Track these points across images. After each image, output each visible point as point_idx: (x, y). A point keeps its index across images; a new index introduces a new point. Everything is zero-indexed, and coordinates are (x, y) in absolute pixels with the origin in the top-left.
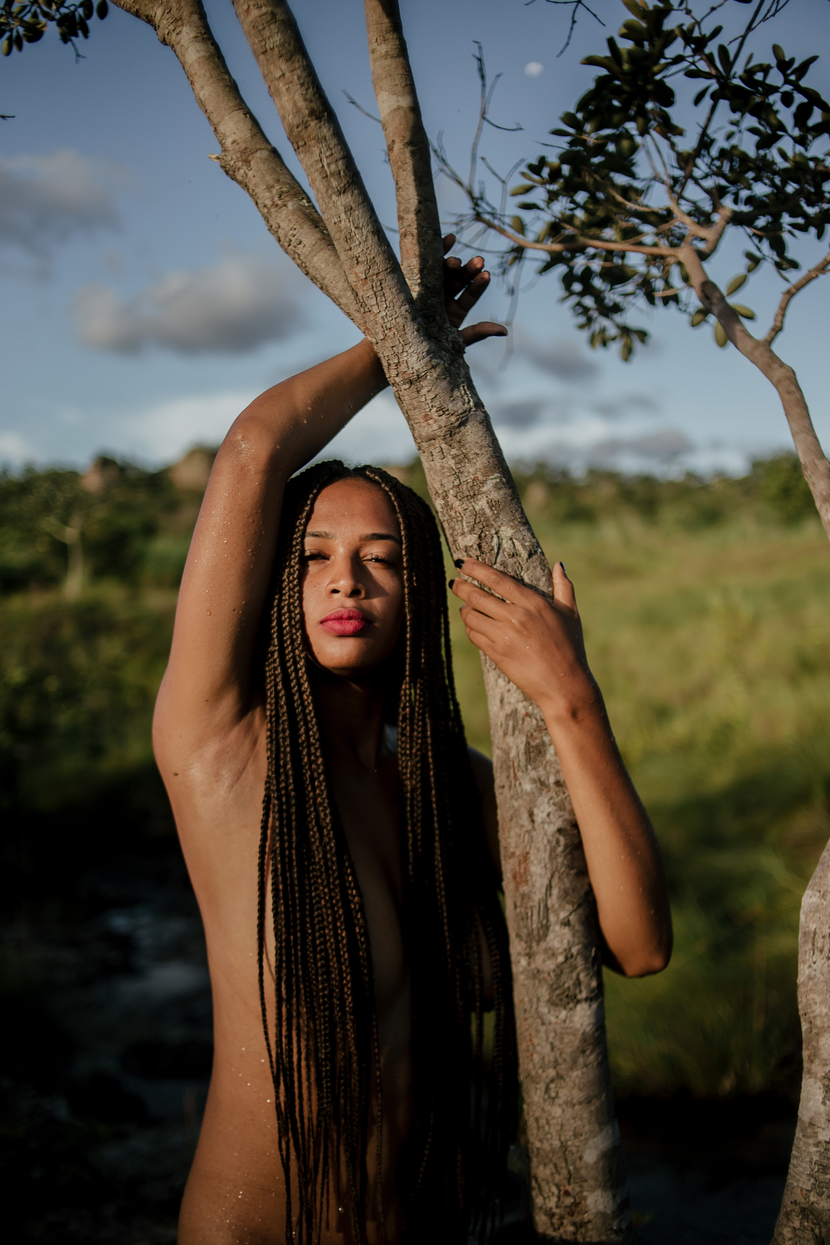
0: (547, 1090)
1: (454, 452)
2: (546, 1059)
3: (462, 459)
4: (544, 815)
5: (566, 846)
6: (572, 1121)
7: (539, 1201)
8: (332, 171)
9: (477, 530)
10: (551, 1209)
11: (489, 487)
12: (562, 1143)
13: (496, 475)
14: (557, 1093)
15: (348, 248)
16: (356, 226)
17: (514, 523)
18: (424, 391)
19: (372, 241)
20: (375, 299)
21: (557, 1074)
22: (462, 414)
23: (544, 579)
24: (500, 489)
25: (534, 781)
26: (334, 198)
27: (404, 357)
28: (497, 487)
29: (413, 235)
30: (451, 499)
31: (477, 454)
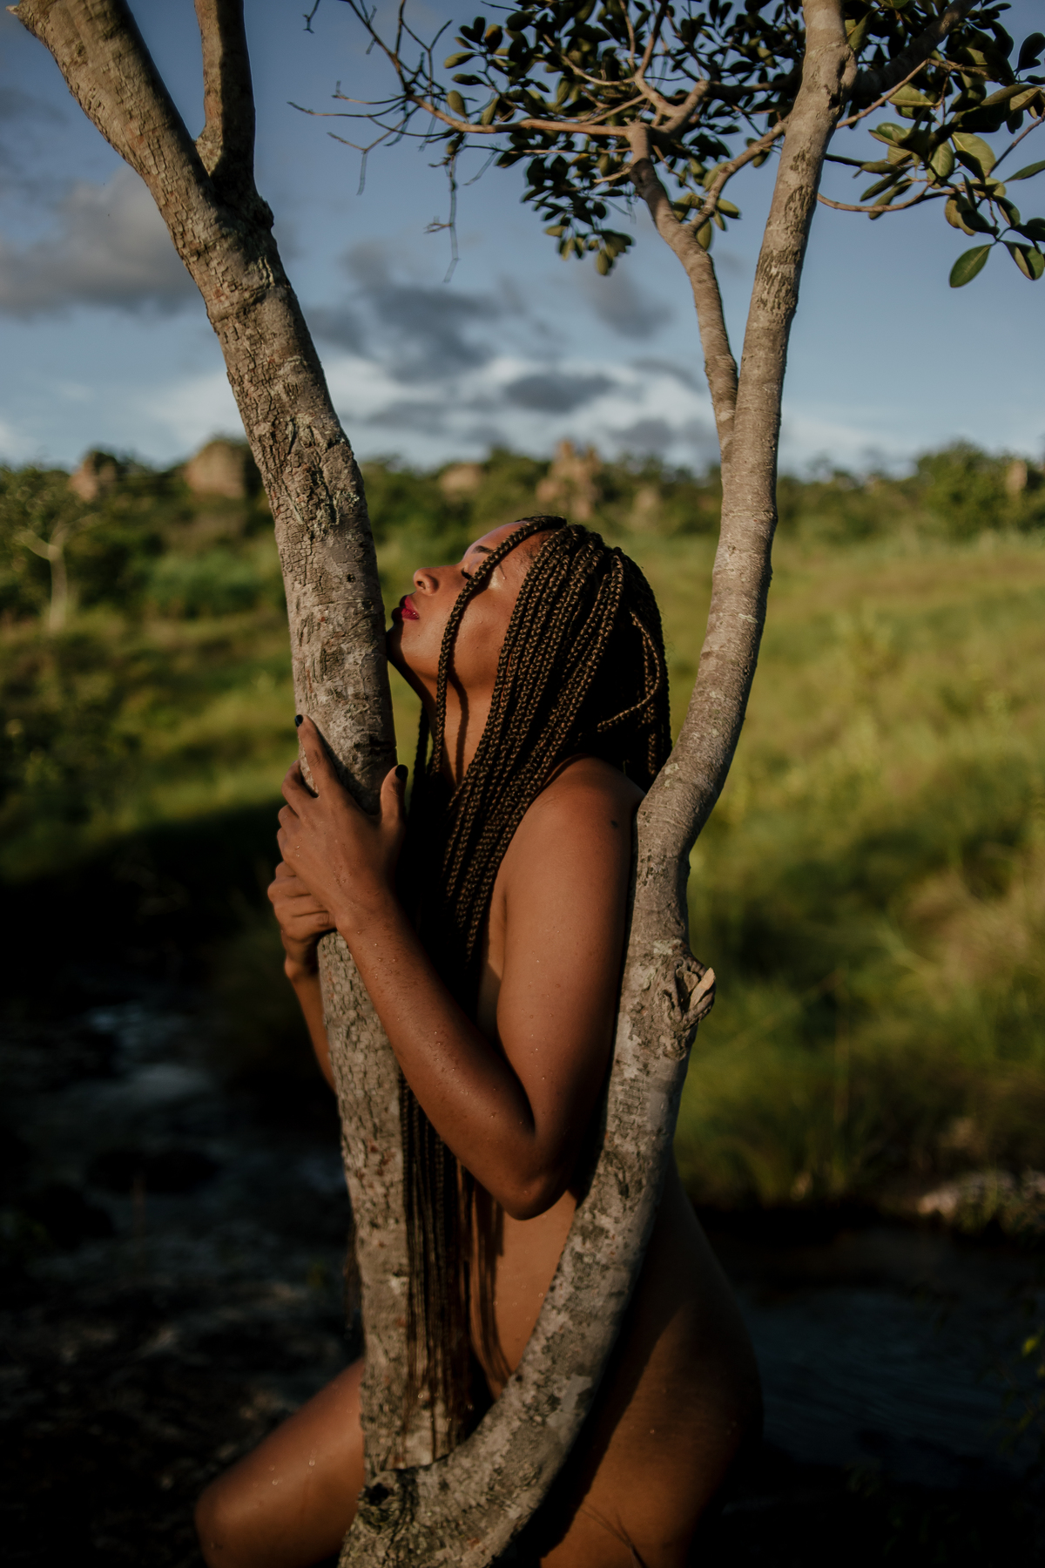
0: (348, 1034)
1: (249, 332)
2: (346, 998)
3: (258, 340)
4: (341, 729)
5: (365, 764)
6: (375, 1068)
7: (349, 1161)
8: (97, 12)
9: (271, 418)
10: (360, 1169)
11: (286, 370)
12: (366, 1092)
13: (295, 357)
14: (359, 1037)
15: (119, 100)
16: (126, 75)
17: (313, 409)
18: (214, 264)
19: (145, 92)
20: (152, 158)
21: (358, 1015)
22: (257, 289)
23: (346, 471)
24: (299, 372)
25: (329, 692)
26: (101, 43)
27: (189, 225)
28: (295, 370)
29: (216, 92)
30: (247, 384)
31: (275, 334)
